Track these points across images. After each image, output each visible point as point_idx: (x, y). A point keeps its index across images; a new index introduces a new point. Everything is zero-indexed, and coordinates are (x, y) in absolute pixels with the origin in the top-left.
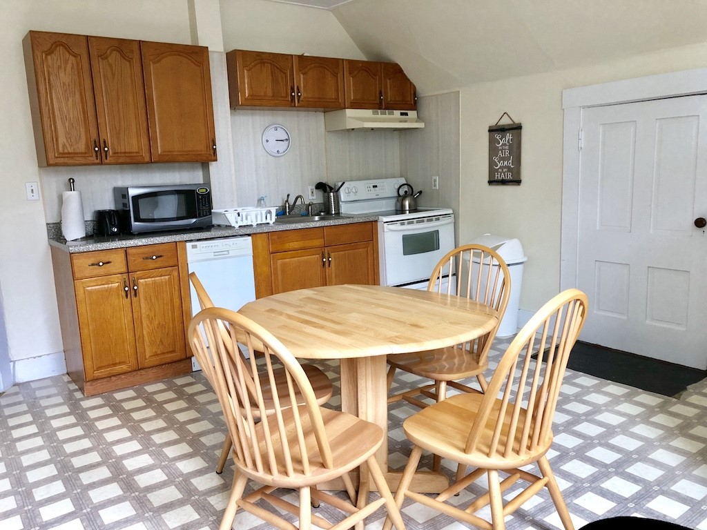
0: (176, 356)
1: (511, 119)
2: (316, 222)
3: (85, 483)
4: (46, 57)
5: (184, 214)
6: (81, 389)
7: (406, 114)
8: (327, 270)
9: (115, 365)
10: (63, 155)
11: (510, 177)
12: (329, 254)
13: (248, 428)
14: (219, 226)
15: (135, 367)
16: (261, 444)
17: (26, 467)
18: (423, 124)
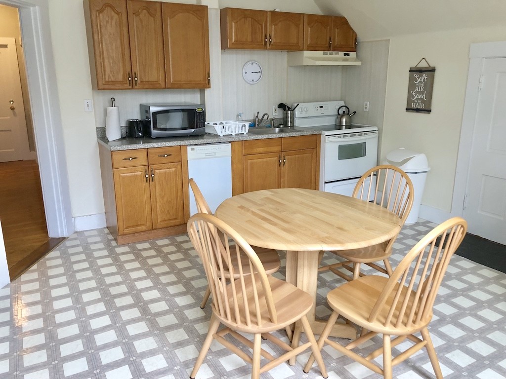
0: (177, 222)
1: (428, 63)
2: (276, 133)
3: (118, 306)
4: (99, 15)
5: (187, 126)
6: (116, 239)
7: (348, 55)
8: (282, 168)
9: (137, 226)
10: (108, 83)
11: (422, 106)
12: (284, 157)
13: (222, 286)
14: (209, 134)
15: (150, 228)
16: (230, 300)
17: (82, 291)
18: (361, 63)
